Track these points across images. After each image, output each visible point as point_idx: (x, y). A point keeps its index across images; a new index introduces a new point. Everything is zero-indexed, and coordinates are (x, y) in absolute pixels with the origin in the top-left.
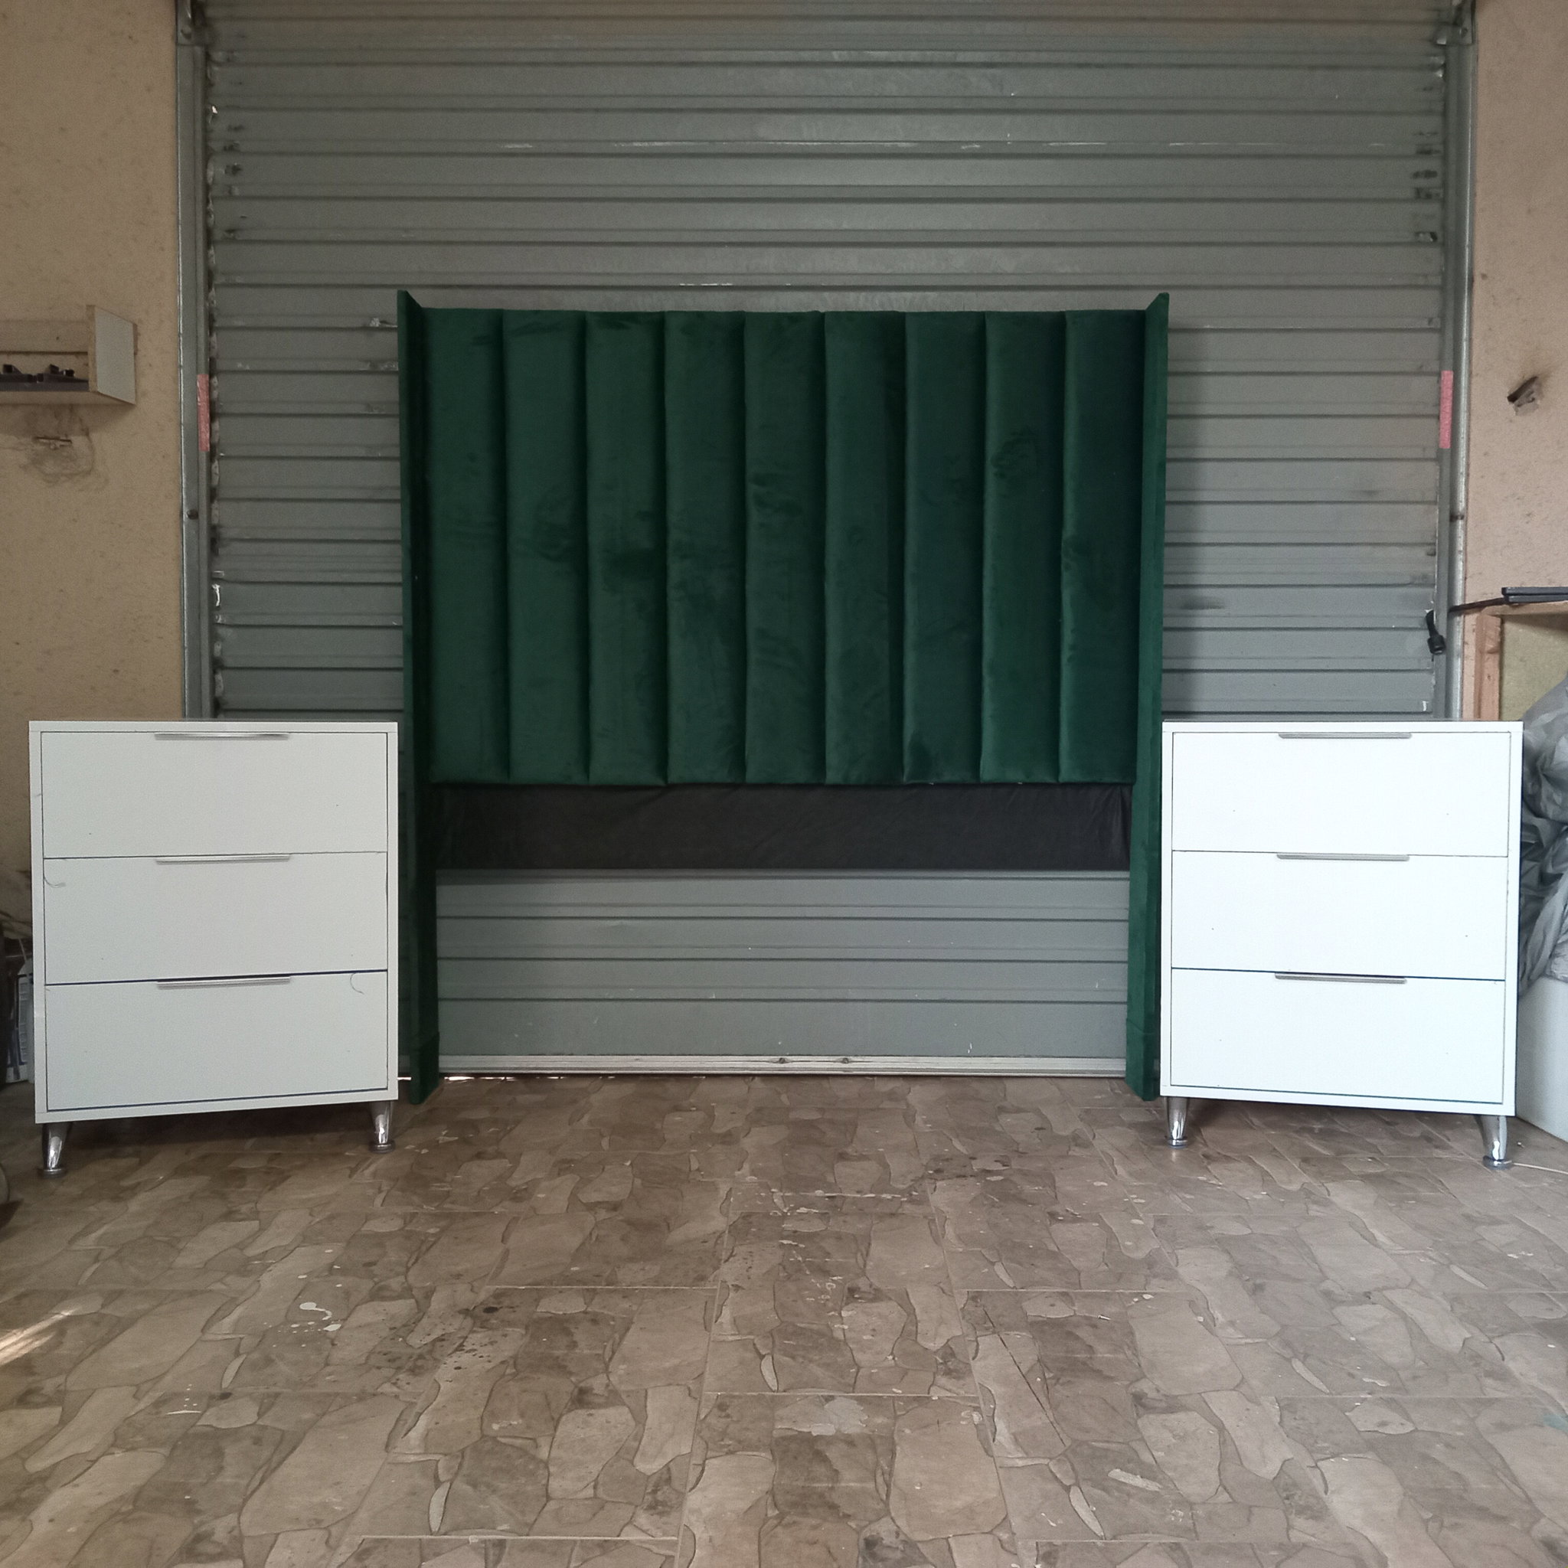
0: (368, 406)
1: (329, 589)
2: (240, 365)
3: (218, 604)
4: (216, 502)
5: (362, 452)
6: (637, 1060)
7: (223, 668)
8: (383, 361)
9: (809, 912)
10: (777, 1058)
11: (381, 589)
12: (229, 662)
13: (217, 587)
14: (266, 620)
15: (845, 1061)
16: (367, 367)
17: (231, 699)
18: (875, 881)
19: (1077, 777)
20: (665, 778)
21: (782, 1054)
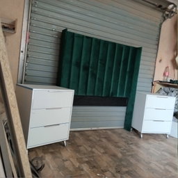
7: (26, 75)
8: (54, 35)
13: (26, 63)
16: (51, 36)
20: (86, 95)
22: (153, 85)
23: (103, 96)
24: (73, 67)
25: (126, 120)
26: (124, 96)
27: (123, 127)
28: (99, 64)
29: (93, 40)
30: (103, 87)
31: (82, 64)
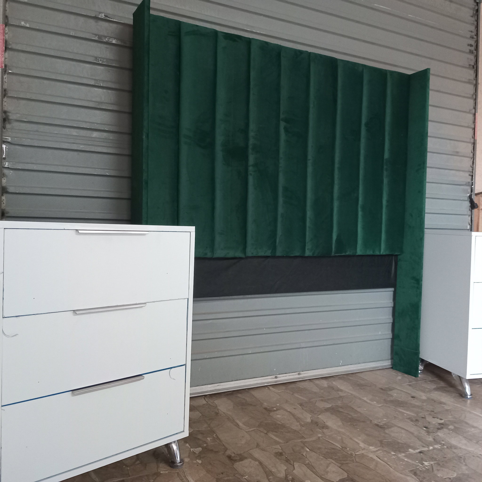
0: (96, 58)
1: (72, 153)
2: (23, 23)
3: (4, 156)
4: (6, 98)
5: (92, 83)
6: (218, 385)
7: (7, 192)
8: (106, 37)
9: (288, 311)
10: (274, 376)
11: (100, 155)
12: (11, 189)
13: (4, 146)
14: (35, 167)
15: (299, 374)
16: (96, 38)
17: (11, 210)
18: (313, 296)
19: (387, 253)
20: (245, 253)
21: (275, 374)
22: (473, 206)
23: (308, 253)
24: (184, 150)
25: (395, 338)
26: (383, 250)
27: (388, 363)
28: (283, 136)
29: (254, 48)
30: (303, 219)
31: (219, 139)
